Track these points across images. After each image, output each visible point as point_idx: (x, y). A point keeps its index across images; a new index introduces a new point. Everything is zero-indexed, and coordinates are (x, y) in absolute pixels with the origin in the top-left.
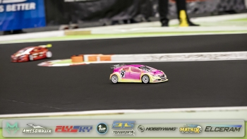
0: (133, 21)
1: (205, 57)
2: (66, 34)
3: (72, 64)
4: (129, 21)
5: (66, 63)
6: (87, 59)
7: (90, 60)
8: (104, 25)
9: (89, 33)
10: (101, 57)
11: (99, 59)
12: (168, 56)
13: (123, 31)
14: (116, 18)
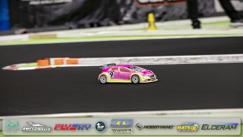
0: (99, 25)
1: (175, 60)
2: (30, 37)
3: (37, 67)
4: (95, 25)
5: (32, 66)
6: (53, 63)
7: (56, 64)
8: (70, 29)
9: (55, 37)
10: (67, 61)
11: (65, 63)
12: (136, 59)
13: (90, 34)
14: (82, 22)
